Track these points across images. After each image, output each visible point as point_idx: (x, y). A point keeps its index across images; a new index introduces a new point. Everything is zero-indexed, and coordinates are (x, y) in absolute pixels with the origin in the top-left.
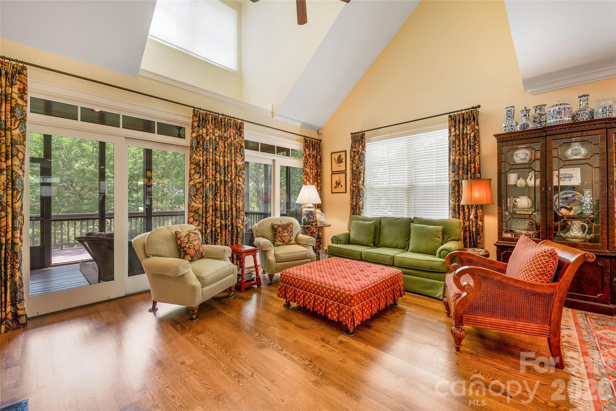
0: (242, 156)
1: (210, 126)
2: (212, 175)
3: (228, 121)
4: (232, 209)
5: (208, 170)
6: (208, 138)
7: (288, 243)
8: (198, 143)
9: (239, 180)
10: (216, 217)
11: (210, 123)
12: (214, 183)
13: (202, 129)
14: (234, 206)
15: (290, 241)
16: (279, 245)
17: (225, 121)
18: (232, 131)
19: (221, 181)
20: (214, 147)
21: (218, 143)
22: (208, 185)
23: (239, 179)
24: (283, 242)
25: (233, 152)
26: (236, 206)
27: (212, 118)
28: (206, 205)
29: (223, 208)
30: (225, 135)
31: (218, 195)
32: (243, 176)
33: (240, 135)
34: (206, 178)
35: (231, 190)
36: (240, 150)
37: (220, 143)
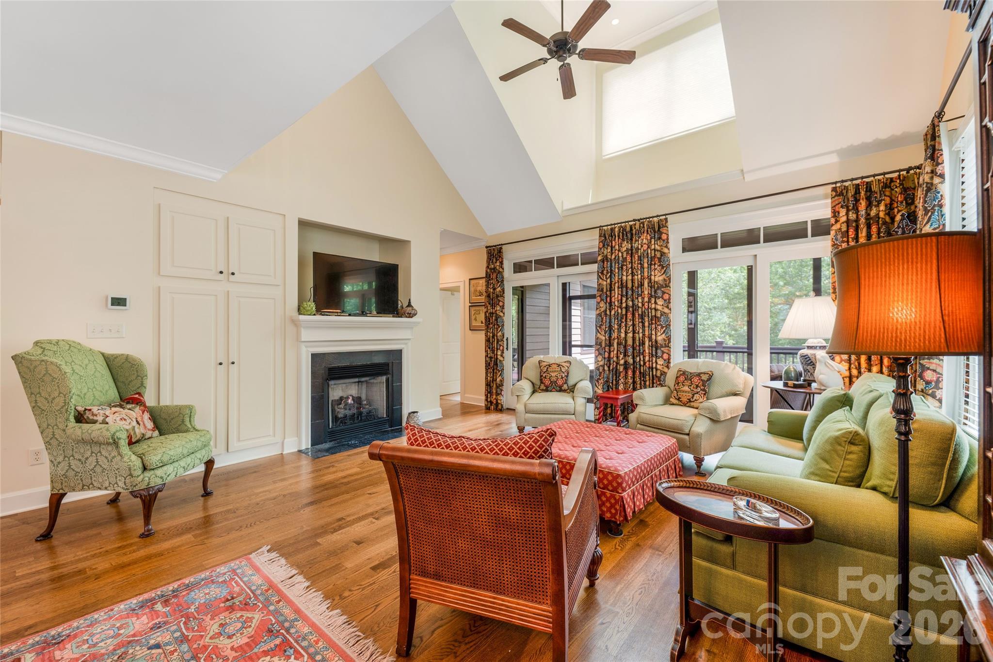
0: (663, 267)
1: (616, 242)
2: (618, 301)
3: (640, 226)
4: (644, 343)
5: (613, 295)
6: (613, 257)
9: (656, 303)
11: (617, 238)
13: (607, 249)
14: (647, 340)
15: (690, 401)
16: (673, 404)
17: (635, 228)
18: (646, 238)
20: (620, 266)
21: (625, 260)
22: (613, 312)
23: (655, 301)
24: (679, 399)
25: (646, 265)
26: (651, 339)
27: (619, 230)
28: (610, 337)
29: (630, 342)
30: (636, 245)
31: (623, 324)
32: (666, 296)
33: (660, 238)
34: (611, 305)
35: (642, 317)
36: (660, 259)
37: (629, 259)
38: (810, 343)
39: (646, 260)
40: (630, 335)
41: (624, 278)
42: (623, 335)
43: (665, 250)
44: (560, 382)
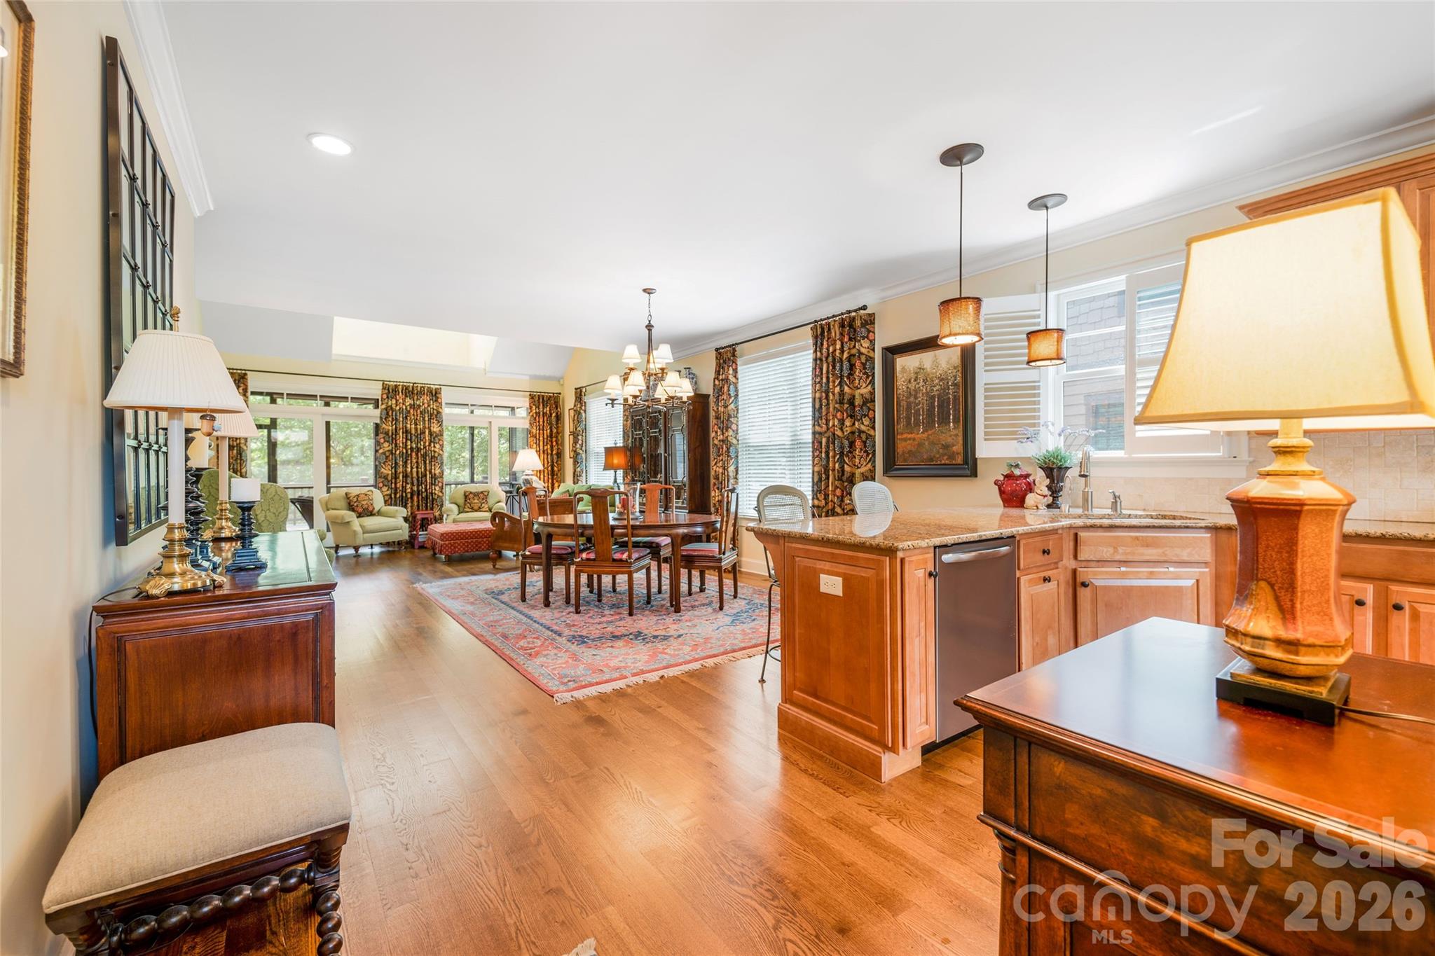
0: (439, 422)
1: (400, 397)
2: (403, 443)
3: (420, 389)
4: (426, 476)
5: (398, 438)
6: (398, 408)
7: (479, 510)
8: (388, 414)
9: (434, 447)
10: (407, 483)
11: (401, 393)
12: (404, 451)
13: (391, 400)
14: (428, 473)
16: (467, 512)
17: (417, 389)
18: (426, 399)
19: (412, 448)
20: (404, 416)
21: (409, 412)
22: (398, 452)
23: (433, 445)
24: (472, 508)
25: (427, 419)
26: (430, 472)
27: (403, 388)
28: (396, 472)
29: (415, 475)
30: (418, 403)
31: (409, 462)
32: (441, 443)
33: (436, 401)
34: (396, 446)
35: (424, 456)
36: (436, 416)
37: (412, 411)
38: (527, 472)
39: (427, 415)
40: (415, 470)
41: (408, 426)
42: (409, 470)
43: (440, 410)
44: (371, 509)
